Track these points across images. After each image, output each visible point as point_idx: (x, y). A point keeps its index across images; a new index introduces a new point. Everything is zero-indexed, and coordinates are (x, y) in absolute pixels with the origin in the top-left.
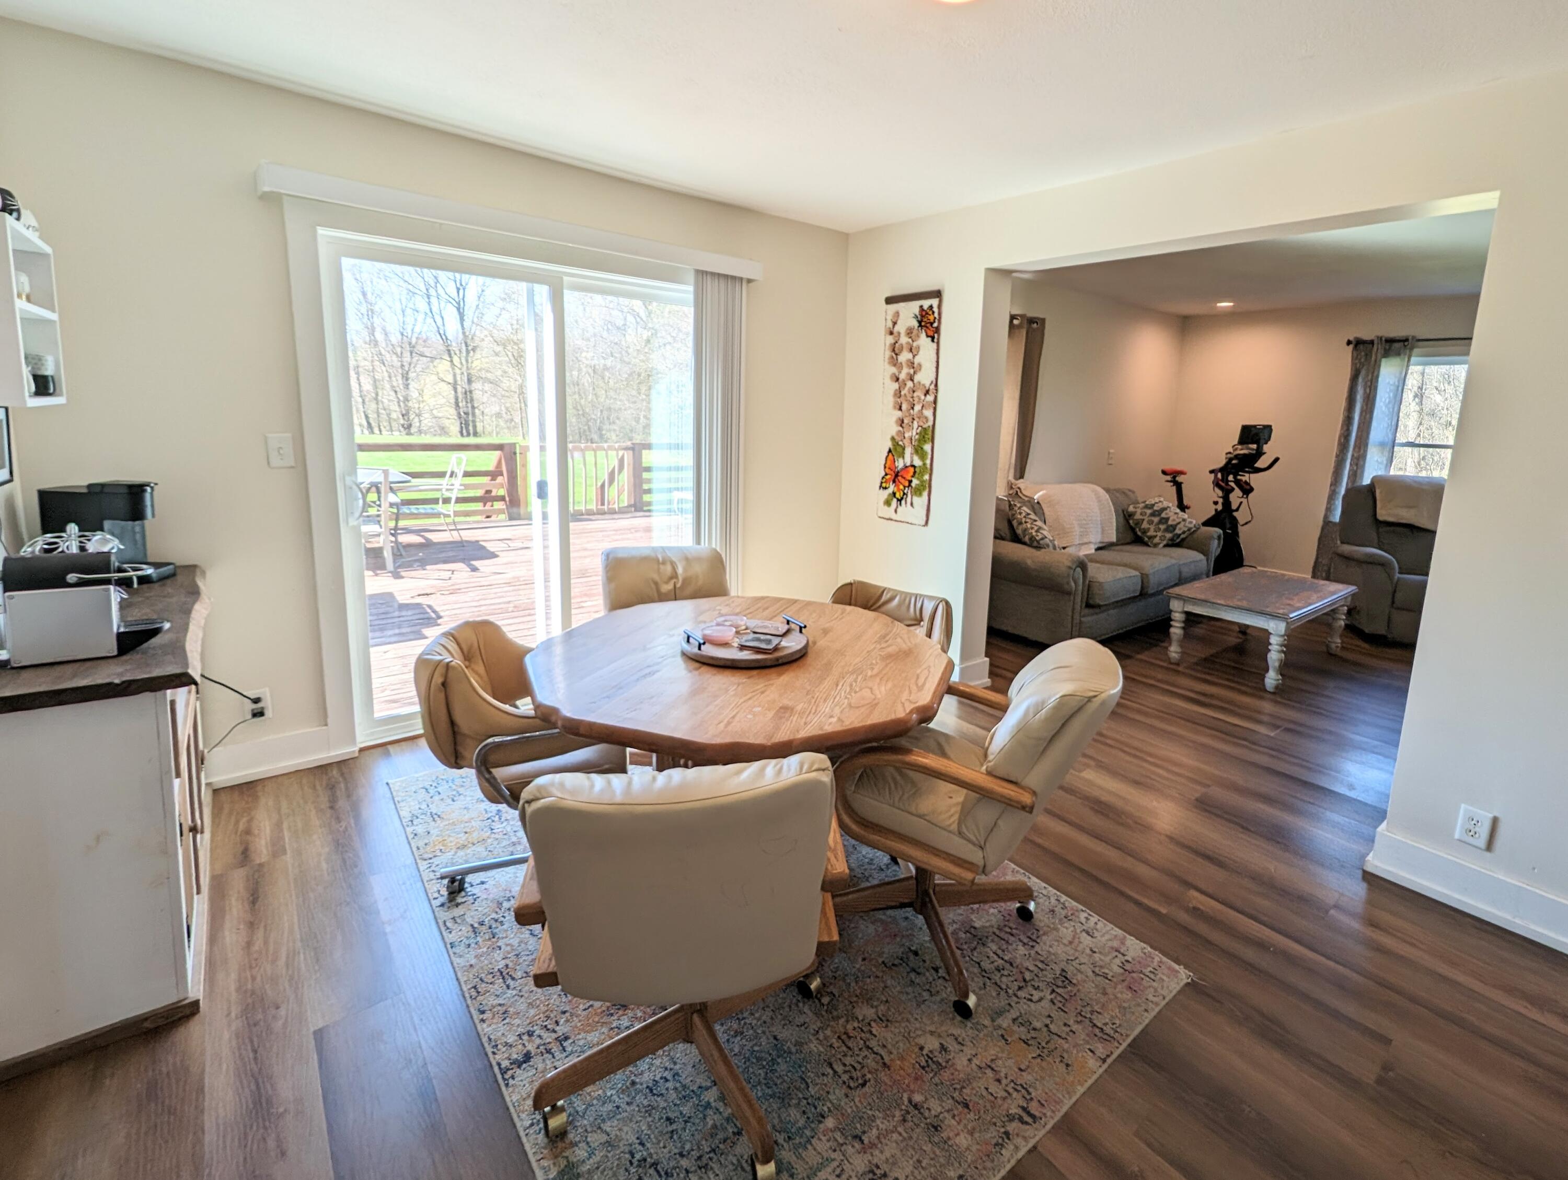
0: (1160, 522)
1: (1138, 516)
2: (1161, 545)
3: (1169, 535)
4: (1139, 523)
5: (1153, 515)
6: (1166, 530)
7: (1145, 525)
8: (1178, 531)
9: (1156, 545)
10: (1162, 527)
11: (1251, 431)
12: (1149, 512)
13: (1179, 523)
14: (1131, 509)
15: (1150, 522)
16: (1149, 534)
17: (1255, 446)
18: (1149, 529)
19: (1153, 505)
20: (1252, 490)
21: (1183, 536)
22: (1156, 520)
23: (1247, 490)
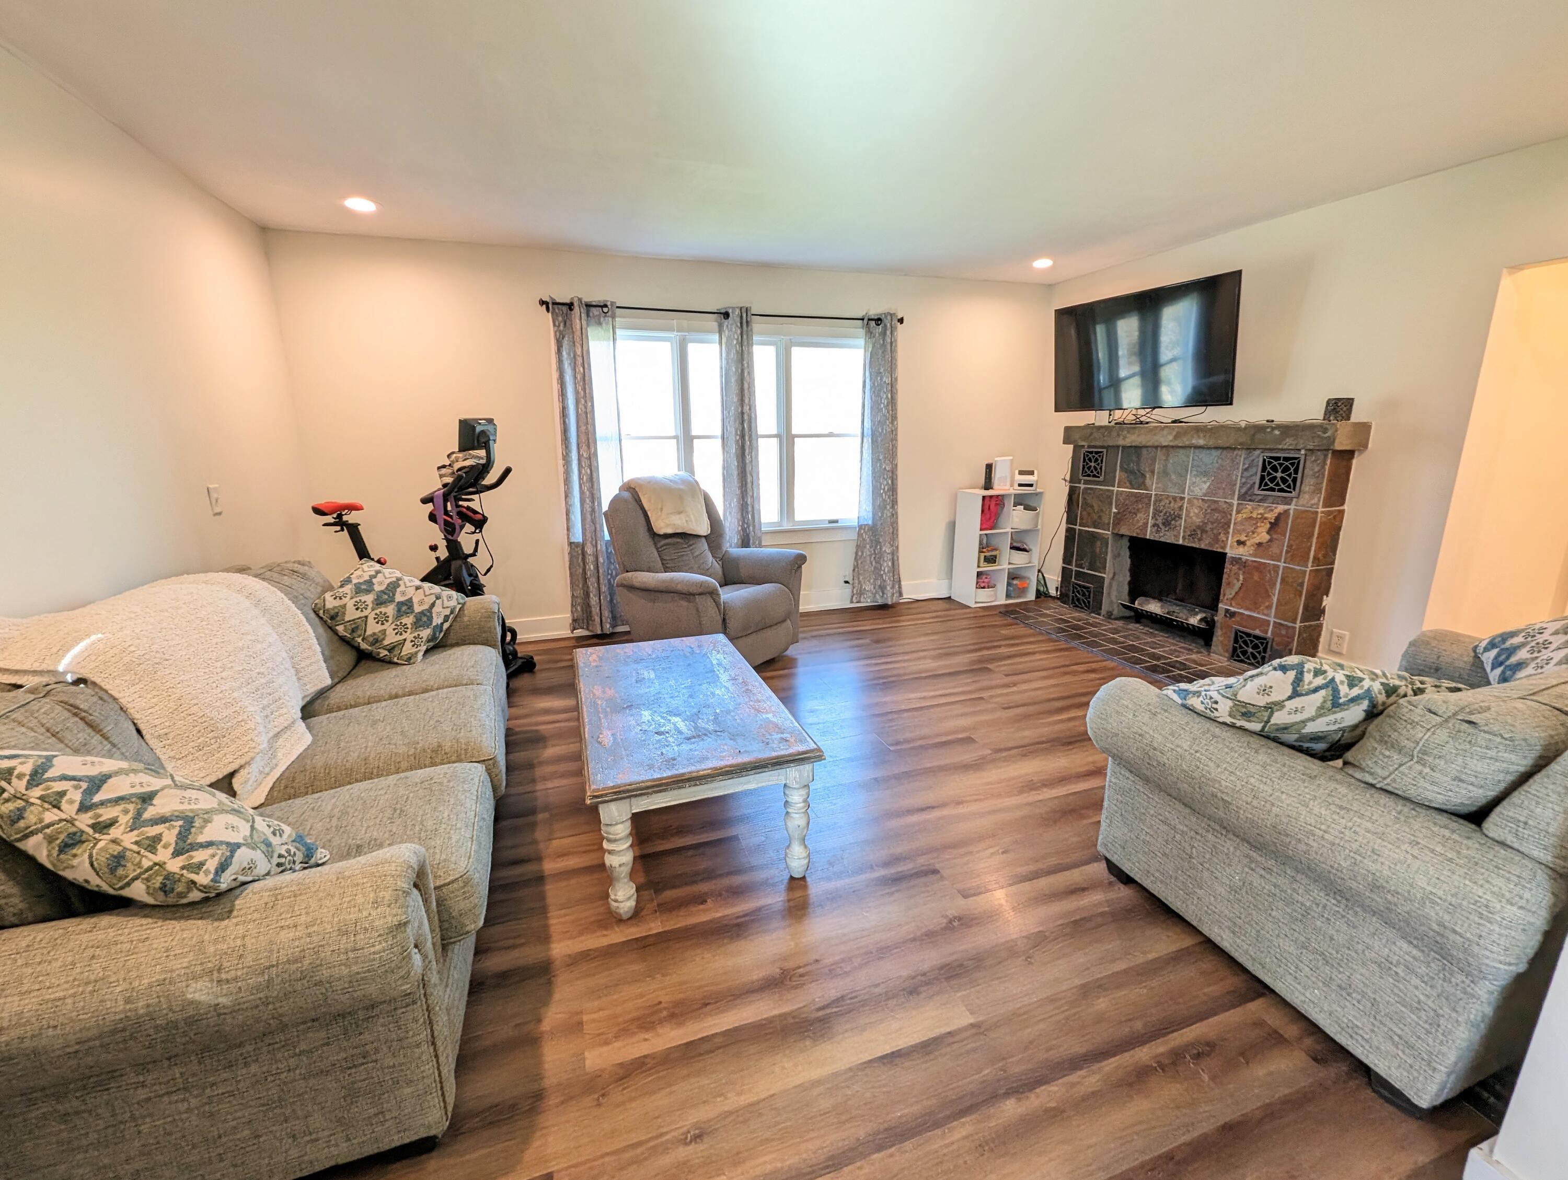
0: (400, 614)
1: (351, 614)
2: (420, 655)
3: (426, 633)
4: (357, 626)
5: (379, 602)
6: (417, 625)
7: (373, 628)
8: (437, 621)
9: (410, 660)
10: (408, 620)
11: (474, 428)
12: (369, 598)
13: (433, 605)
14: (331, 603)
15: (382, 619)
16: (386, 643)
17: (482, 453)
18: (384, 632)
19: (369, 582)
20: (484, 520)
21: (446, 626)
22: (390, 610)
23: (479, 523)
